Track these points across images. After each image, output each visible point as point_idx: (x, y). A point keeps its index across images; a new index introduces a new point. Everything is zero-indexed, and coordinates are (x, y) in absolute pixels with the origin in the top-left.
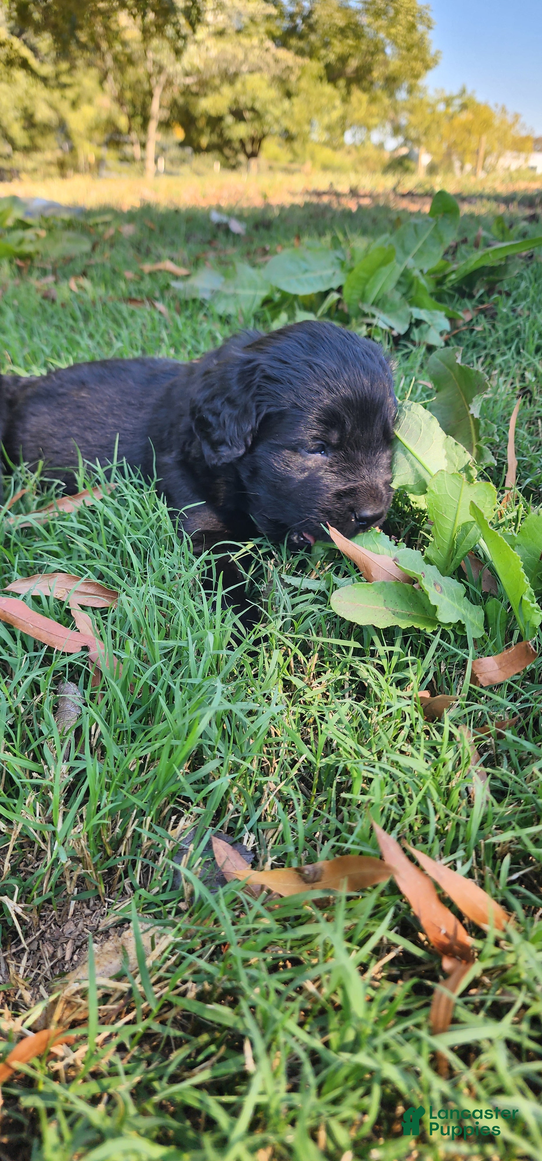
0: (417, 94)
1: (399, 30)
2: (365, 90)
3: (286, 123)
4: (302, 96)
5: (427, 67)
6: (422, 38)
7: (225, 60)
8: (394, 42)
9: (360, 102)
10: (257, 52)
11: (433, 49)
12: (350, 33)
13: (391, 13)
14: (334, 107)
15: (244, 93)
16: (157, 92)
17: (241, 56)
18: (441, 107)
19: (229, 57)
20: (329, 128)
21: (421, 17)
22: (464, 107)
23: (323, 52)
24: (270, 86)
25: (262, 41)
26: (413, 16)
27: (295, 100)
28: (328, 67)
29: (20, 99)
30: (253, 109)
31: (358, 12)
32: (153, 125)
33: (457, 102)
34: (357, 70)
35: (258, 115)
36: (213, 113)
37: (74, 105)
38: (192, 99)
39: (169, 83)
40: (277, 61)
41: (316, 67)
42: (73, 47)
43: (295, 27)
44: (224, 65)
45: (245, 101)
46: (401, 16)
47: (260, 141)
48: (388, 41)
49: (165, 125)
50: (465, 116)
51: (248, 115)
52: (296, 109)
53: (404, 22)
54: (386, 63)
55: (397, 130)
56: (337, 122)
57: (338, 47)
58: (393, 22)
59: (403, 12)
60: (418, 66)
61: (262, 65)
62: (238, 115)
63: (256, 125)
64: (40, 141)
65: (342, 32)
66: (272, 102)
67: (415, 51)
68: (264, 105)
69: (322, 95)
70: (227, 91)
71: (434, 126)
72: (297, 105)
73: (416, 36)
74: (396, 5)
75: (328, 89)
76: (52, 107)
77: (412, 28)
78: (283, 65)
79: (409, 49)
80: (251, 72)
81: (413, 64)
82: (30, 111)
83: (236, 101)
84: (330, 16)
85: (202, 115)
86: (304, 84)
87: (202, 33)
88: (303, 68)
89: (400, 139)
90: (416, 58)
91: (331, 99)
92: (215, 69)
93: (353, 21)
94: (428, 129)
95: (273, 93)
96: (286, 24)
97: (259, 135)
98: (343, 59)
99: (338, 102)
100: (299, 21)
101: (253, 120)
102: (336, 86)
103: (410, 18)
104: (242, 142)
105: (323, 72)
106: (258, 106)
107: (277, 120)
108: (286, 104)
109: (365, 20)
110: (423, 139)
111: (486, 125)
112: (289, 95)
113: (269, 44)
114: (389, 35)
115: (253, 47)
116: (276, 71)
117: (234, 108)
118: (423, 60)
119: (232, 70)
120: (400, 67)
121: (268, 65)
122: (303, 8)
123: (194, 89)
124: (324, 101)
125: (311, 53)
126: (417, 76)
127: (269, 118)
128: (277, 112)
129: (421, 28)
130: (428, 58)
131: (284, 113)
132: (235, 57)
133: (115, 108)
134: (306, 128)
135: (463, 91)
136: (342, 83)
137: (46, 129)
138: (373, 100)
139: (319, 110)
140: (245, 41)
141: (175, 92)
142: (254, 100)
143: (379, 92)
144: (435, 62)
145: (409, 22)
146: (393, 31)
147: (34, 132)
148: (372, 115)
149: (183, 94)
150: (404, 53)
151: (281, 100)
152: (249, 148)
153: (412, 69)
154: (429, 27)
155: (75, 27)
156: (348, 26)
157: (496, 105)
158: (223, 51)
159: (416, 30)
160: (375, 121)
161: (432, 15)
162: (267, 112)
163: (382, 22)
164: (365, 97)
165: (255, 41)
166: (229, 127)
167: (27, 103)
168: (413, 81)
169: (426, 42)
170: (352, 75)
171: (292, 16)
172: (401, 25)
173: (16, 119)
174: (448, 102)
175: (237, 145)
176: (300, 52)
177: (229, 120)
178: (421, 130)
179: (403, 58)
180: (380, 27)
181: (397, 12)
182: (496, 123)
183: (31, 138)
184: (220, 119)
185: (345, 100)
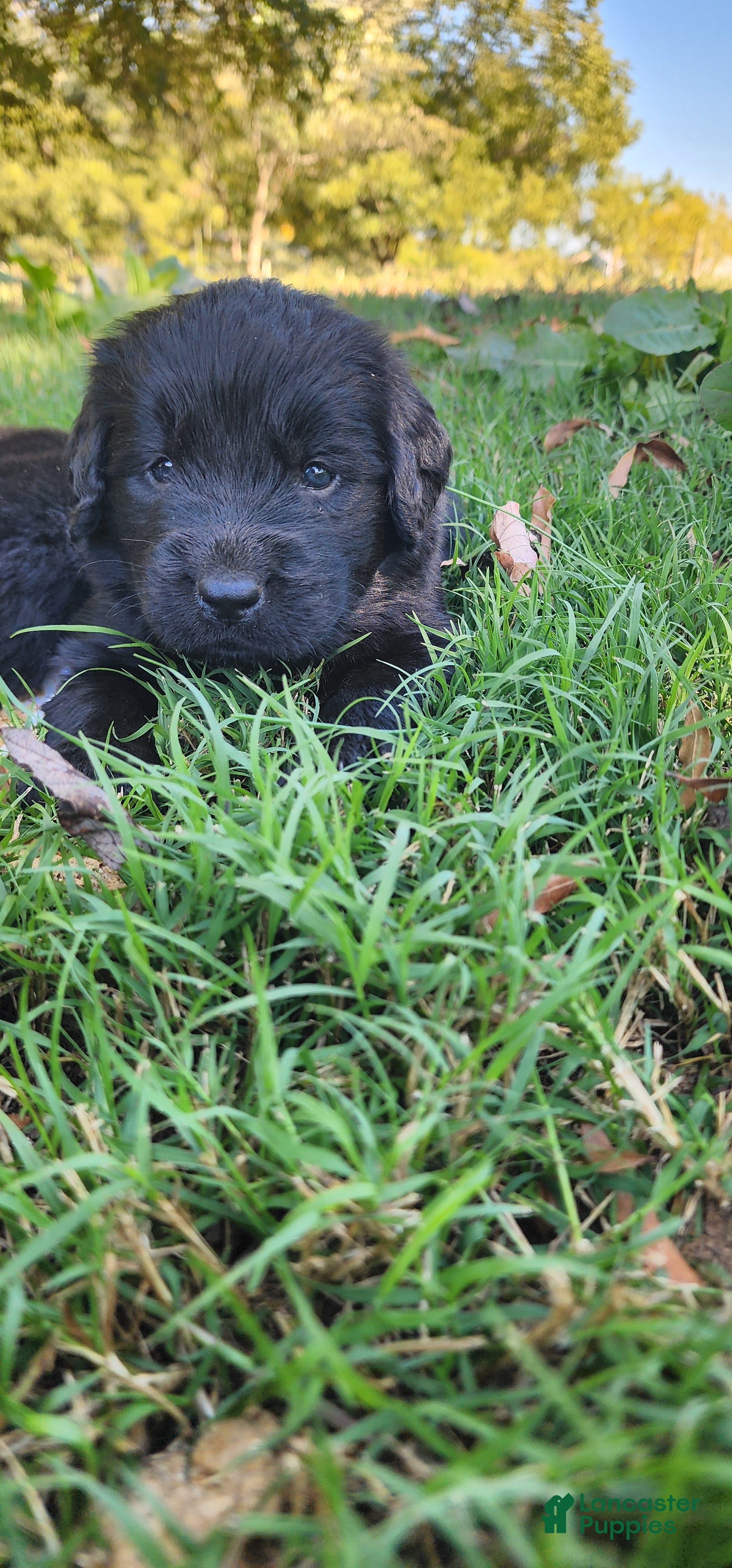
0: (610, 179)
1: (588, 93)
2: (542, 174)
3: (433, 217)
4: (457, 180)
5: (624, 143)
6: (618, 104)
7: (356, 133)
8: (580, 110)
9: (534, 188)
10: (398, 122)
11: (632, 119)
12: (522, 99)
13: (577, 72)
14: (498, 196)
15: (378, 177)
16: (265, 175)
17: (377, 125)
18: (638, 198)
19: (362, 128)
20: (492, 224)
21: (617, 77)
22: (670, 196)
23: (484, 124)
24: (413, 167)
25: (404, 108)
26: (606, 76)
27: (447, 186)
28: (490, 143)
29: (80, 187)
30: (389, 199)
31: (530, 71)
32: (259, 218)
33: (659, 192)
34: (529, 148)
35: (396, 208)
36: (337, 204)
37: (150, 195)
38: (308, 187)
39: (281, 162)
40: (425, 133)
41: (474, 143)
42: (158, 114)
43: (449, 90)
44: (355, 140)
45: (379, 187)
46: (589, 77)
47: (398, 240)
48: (571, 108)
49: (272, 220)
50: (672, 209)
51: (382, 206)
52: (448, 199)
53: (593, 85)
54: (568, 139)
55: (579, 228)
56: (502, 216)
57: (505, 117)
58: (578, 83)
59: (593, 70)
60: (612, 141)
61: (405, 139)
62: (369, 206)
63: (394, 219)
64: (104, 243)
65: (510, 98)
66: (417, 190)
67: (608, 122)
68: (405, 192)
69: (482, 179)
70: (355, 173)
71: (631, 222)
72: (451, 194)
73: (609, 102)
74: (583, 61)
75: (489, 171)
76: (122, 197)
77: (604, 91)
78: (432, 139)
79: (599, 119)
80: (389, 149)
81: (605, 138)
82: (92, 204)
83: (367, 188)
84: (494, 77)
85: (321, 207)
86: (458, 165)
87: (331, 93)
88: (458, 143)
89: (585, 237)
90: (608, 132)
91: (494, 184)
92: (343, 145)
93: (525, 82)
94: (623, 225)
95: (417, 177)
96: (435, 85)
97: (395, 233)
98: (510, 133)
99: (503, 189)
100: (451, 82)
101: (388, 213)
102: (501, 169)
103: (602, 79)
104: (373, 242)
105: (484, 150)
106: (396, 195)
107: (422, 213)
108: (434, 191)
109: (539, 81)
110: (616, 238)
111: (699, 220)
112: (437, 180)
113: (415, 111)
114: (573, 100)
115: (393, 115)
116: (423, 147)
117: (365, 197)
118: (618, 134)
119: (365, 145)
120: (588, 143)
121: (413, 139)
122: (457, 66)
123: (312, 172)
124: (484, 188)
125: (469, 124)
126: (609, 155)
127: (410, 211)
128: (421, 202)
129: (616, 91)
130: (625, 131)
131: (431, 203)
132: (369, 128)
133: (208, 197)
134: (461, 223)
135: (668, 177)
136: (508, 164)
137: (112, 226)
138: (551, 186)
139: (477, 200)
140: (384, 108)
141: (289, 175)
142: (391, 186)
143: (559, 176)
144: (635, 136)
145: (601, 84)
146: (578, 95)
147: (96, 230)
148: (548, 206)
149: (298, 179)
150: (593, 124)
151: (427, 187)
152: (383, 252)
153: (604, 146)
154: (627, 91)
155: (162, 86)
156: (517, 90)
157: (712, 195)
158: (355, 121)
159: (609, 94)
160: (553, 214)
161: (632, 75)
162: (408, 202)
163: (565, 83)
164: (541, 183)
165: (397, 107)
166: (356, 222)
167: (89, 192)
168: (605, 162)
169: (623, 110)
170: (522, 155)
171: (443, 76)
172: (589, 88)
173: (74, 213)
174: (647, 191)
175: (367, 246)
176: (455, 122)
177: (357, 213)
178: (615, 225)
179: (590, 131)
180: (563, 90)
181: (585, 70)
182: (712, 217)
183: (93, 239)
184: (345, 212)
185: (512, 187)
